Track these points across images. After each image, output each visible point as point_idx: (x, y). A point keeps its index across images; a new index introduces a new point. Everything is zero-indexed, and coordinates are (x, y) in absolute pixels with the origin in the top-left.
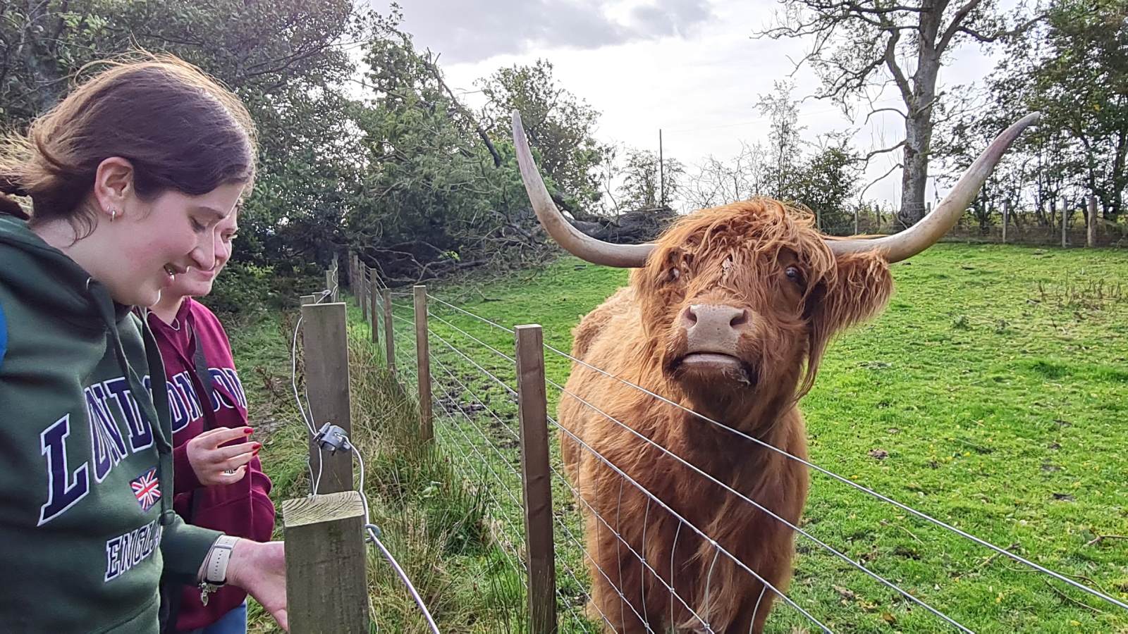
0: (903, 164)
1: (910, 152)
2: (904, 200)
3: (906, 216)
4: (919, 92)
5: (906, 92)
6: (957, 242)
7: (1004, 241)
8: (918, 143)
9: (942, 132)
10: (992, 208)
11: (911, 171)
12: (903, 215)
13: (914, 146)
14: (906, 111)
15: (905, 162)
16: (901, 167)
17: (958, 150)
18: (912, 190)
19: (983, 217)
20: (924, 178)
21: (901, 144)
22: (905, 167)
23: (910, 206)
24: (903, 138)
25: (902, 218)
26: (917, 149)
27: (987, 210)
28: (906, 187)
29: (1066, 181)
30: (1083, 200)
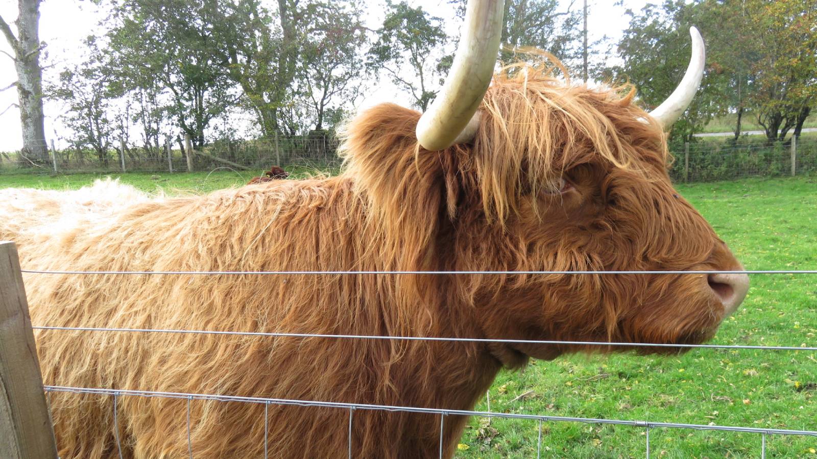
0: (18, 104)
1: (25, 93)
2: (25, 137)
3: (30, 152)
4: (25, 36)
5: (10, 36)
6: (84, 173)
7: (125, 170)
8: (31, 85)
9: (50, 78)
10: (108, 144)
11: (29, 110)
12: (27, 152)
13: (28, 87)
14: (14, 54)
15: (20, 102)
16: (17, 106)
17: (69, 95)
18: (32, 129)
19: (102, 152)
20: (41, 117)
21: (14, 84)
22: (23, 106)
23: (33, 143)
24: (16, 78)
25: (26, 154)
26: (31, 90)
27: (103, 144)
28: (26, 125)
29: (165, 121)
30: (178, 137)
